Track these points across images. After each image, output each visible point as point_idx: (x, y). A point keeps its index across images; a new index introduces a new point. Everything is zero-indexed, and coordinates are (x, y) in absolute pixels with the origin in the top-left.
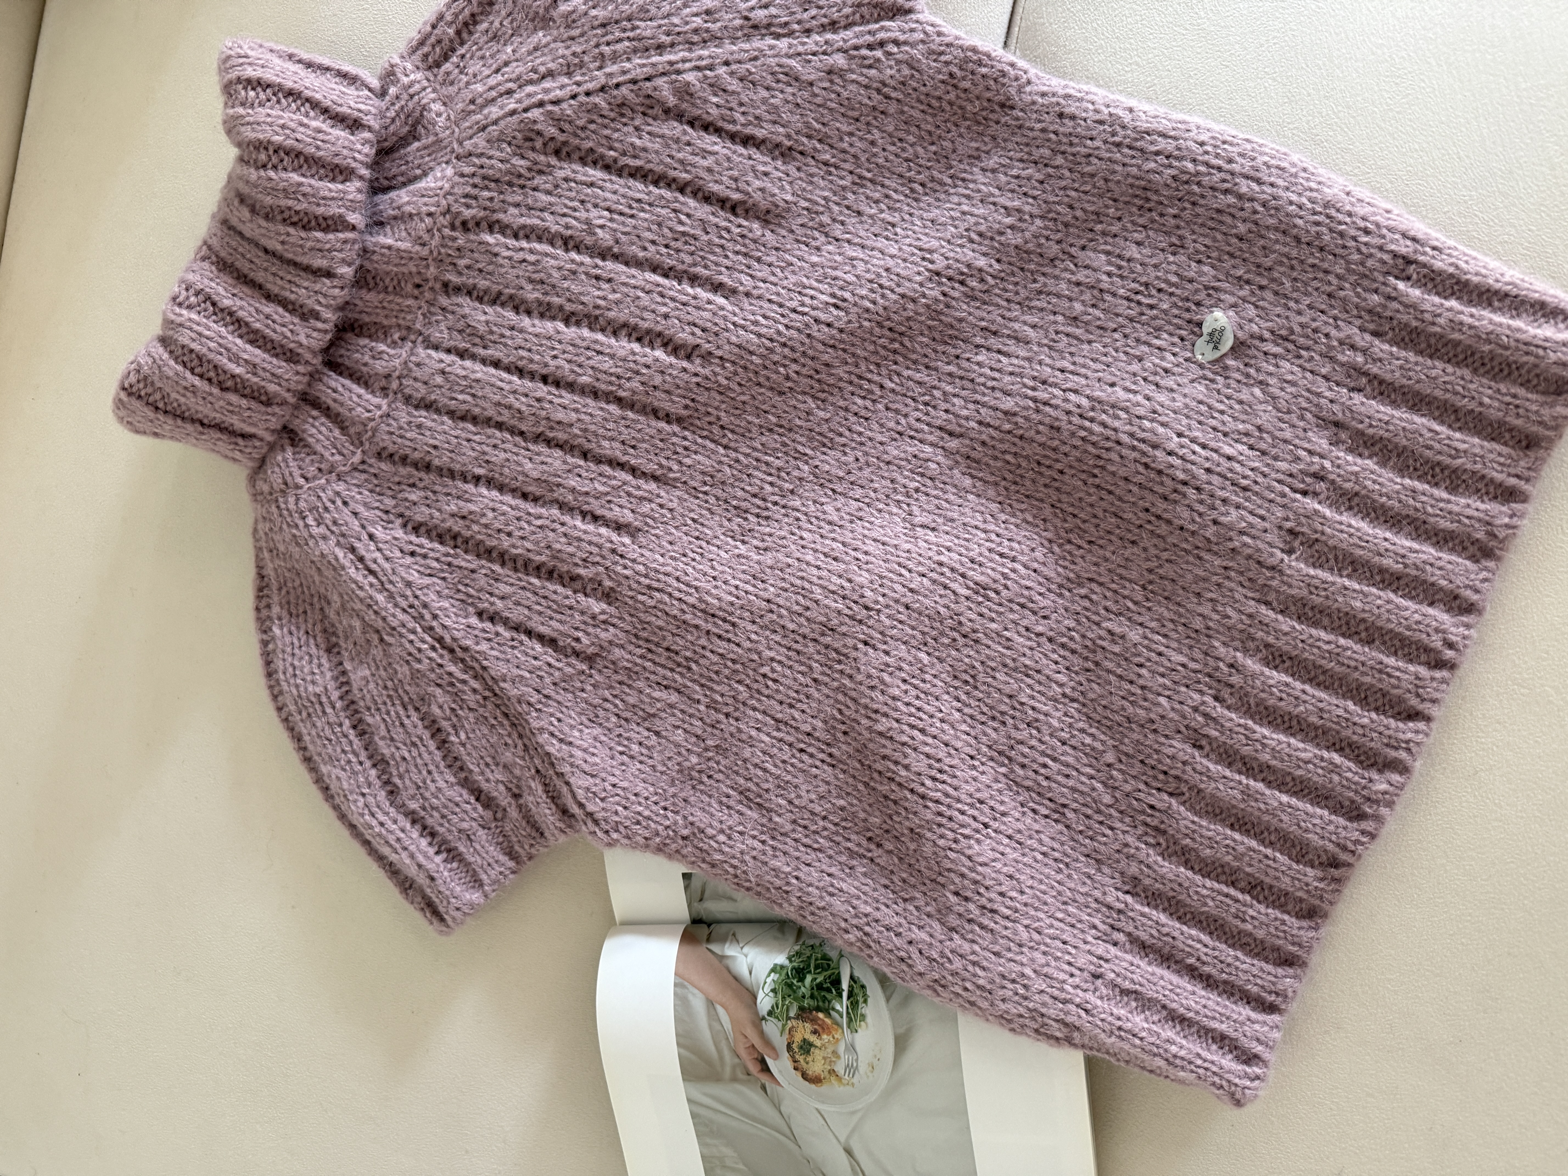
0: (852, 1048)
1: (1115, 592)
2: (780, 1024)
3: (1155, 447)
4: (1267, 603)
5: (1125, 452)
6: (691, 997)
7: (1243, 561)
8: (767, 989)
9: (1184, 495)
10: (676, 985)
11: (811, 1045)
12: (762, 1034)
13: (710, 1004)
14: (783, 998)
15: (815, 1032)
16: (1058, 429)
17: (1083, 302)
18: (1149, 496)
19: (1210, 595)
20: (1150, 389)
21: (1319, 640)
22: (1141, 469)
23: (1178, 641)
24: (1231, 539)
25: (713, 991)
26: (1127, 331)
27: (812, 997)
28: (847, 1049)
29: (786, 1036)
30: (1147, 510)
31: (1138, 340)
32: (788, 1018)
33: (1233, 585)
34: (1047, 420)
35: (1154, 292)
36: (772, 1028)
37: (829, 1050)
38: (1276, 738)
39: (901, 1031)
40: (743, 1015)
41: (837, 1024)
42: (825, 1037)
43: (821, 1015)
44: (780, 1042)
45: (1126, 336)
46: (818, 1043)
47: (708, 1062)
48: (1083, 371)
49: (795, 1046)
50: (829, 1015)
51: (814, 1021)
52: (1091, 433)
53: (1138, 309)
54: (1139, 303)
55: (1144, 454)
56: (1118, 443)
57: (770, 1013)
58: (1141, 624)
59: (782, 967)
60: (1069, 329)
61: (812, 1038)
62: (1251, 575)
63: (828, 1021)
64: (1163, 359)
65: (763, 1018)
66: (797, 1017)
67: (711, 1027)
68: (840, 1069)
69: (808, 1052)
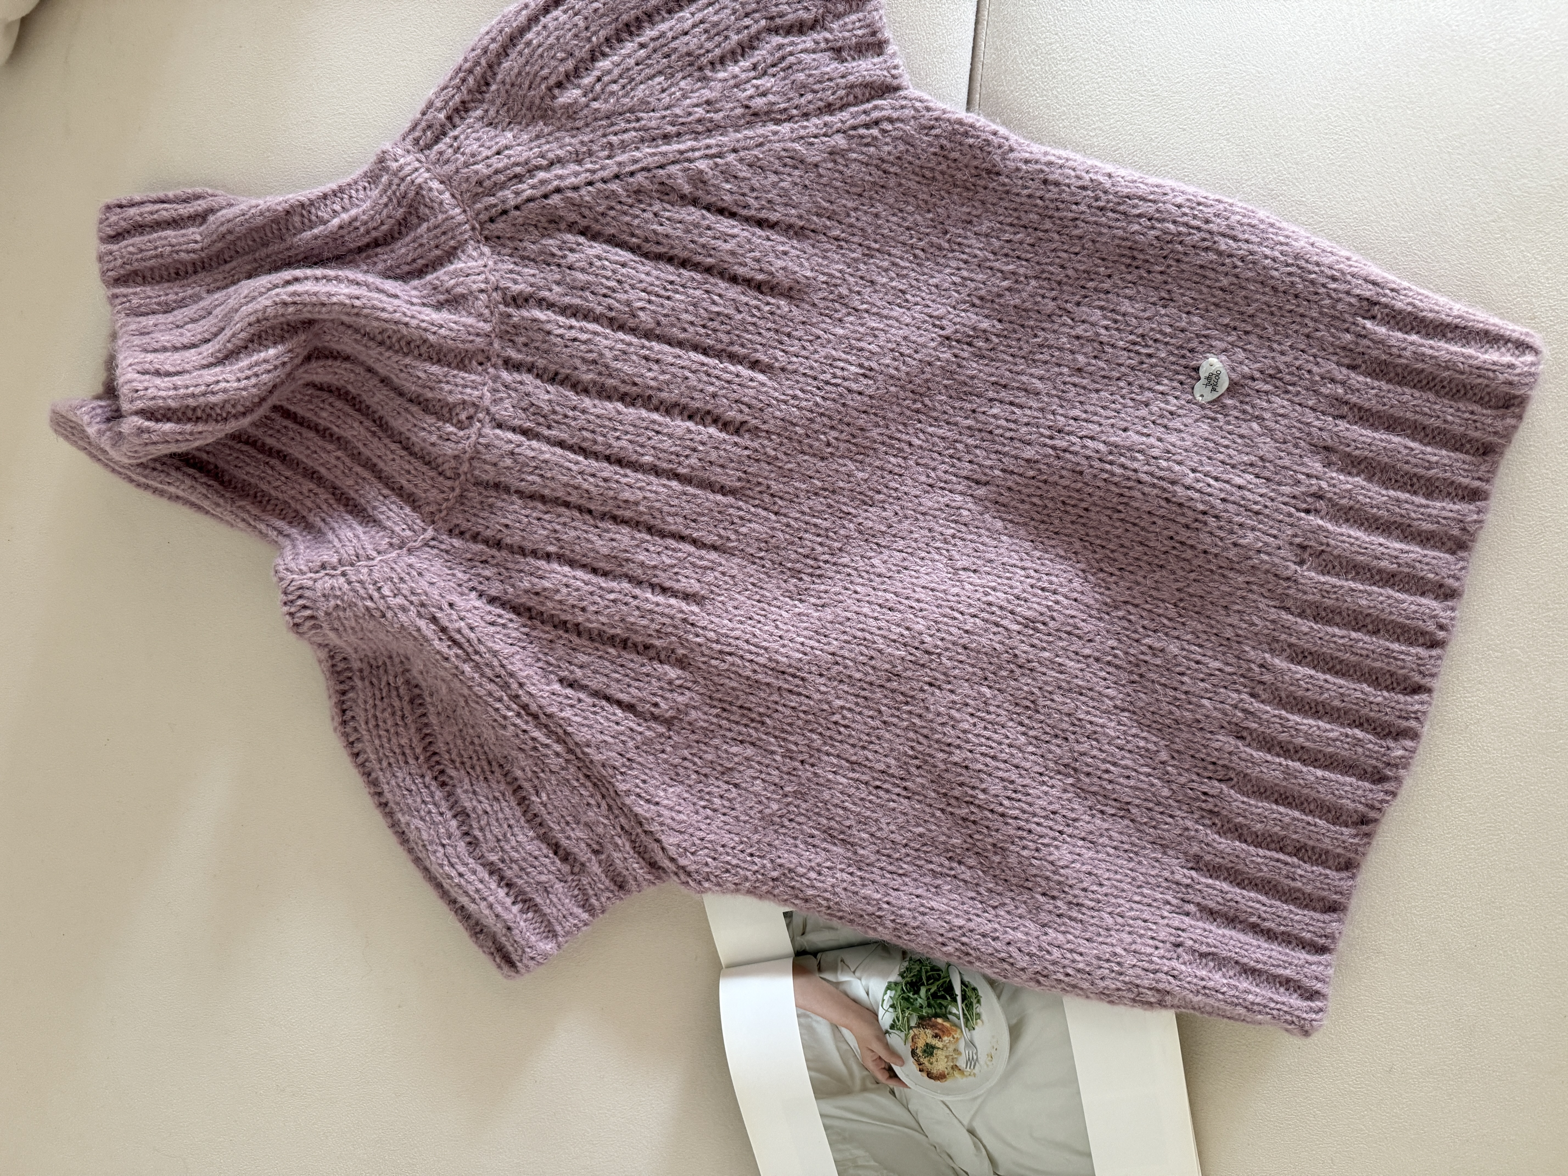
0: (971, 1043)
1: (1150, 611)
2: (903, 1035)
3: (1173, 483)
4: (1287, 609)
5: (1147, 490)
6: (815, 1025)
7: (1263, 576)
8: (886, 1005)
9: (1205, 523)
10: (798, 1016)
11: (933, 1047)
12: (887, 1047)
13: (835, 1028)
14: (903, 1011)
15: (936, 1036)
16: (1081, 473)
17: (1085, 354)
18: (1174, 527)
19: (1236, 607)
20: (1159, 431)
21: (1334, 636)
22: (1163, 503)
23: (1213, 650)
24: (1250, 558)
25: (836, 1015)
26: (1131, 379)
27: (929, 1005)
28: (966, 1045)
29: (909, 1043)
30: (1172, 538)
31: (1141, 387)
32: (910, 1028)
33: (1255, 597)
34: (1069, 465)
35: (1151, 343)
36: (896, 1040)
37: (951, 1049)
38: (1307, 723)
39: (1014, 1021)
40: (867, 1032)
41: (955, 1025)
42: (945, 1038)
43: (940, 1020)
44: (904, 1050)
45: (1129, 384)
46: (940, 1044)
47: (839, 1079)
48: (1095, 418)
49: (918, 1051)
50: (947, 1019)
51: (934, 1026)
52: (1113, 474)
53: (1138, 358)
54: (1138, 353)
55: (1164, 490)
56: (1140, 482)
57: (892, 1027)
58: (1178, 638)
59: (896, 984)
60: (1076, 380)
61: (934, 1042)
62: (1270, 586)
63: (947, 1024)
64: (1167, 402)
65: (887, 1032)
66: (918, 1026)
67: (838, 1049)
68: (961, 1063)
69: (931, 1054)
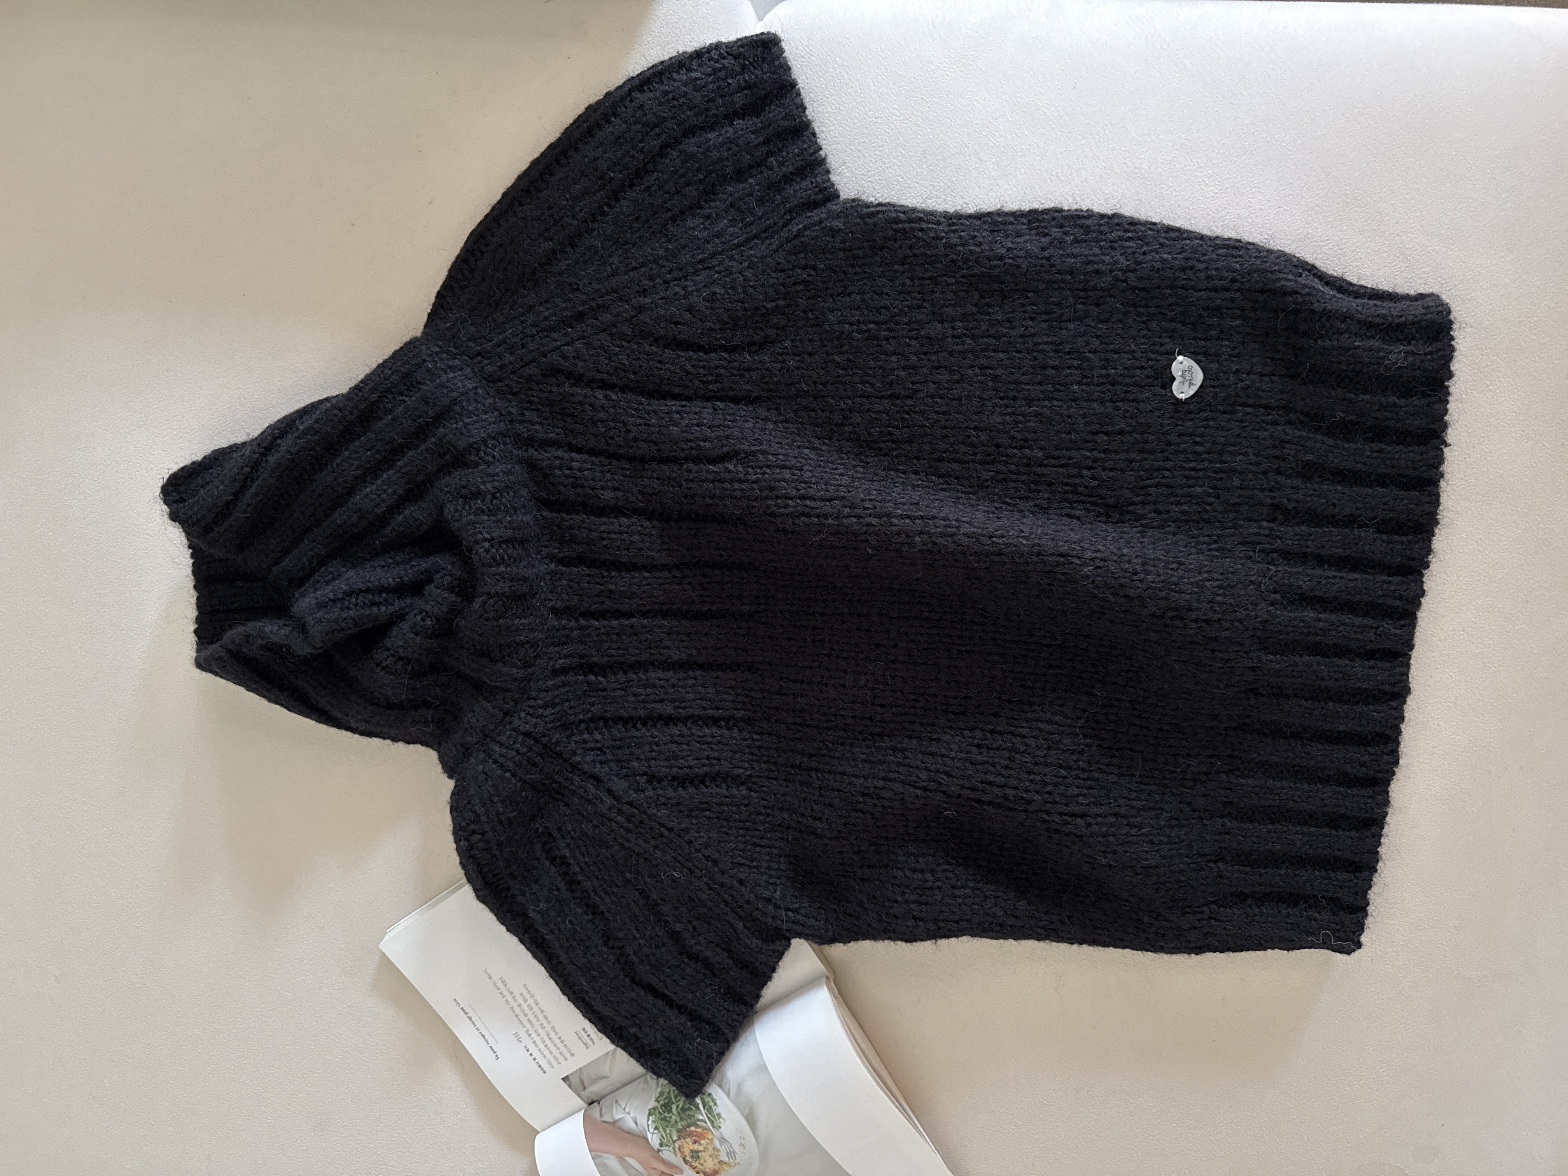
0: (723, 1140)
2: (671, 1149)
8: (651, 1129)
10: (593, 1158)
11: (698, 1152)
12: (663, 1161)
13: (621, 1159)
15: (695, 1142)
25: (619, 1149)
28: (720, 1142)
29: (679, 1154)
32: (674, 1142)
36: (667, 1154)
37: (711, 1149)
39: (747, 1111)
40: (646, 1155)
41: (706, 1129)
42: (703, 1142)
43: (693, 1129)
44: (677, 1160)
46: (701, 1148)
49: (688, 1158)
50: (698, 1126)
51: (690, 1134)
59: (653, 1109)
61: (696, 1147)
63: (699, 1130)
65: (659, 1150)
66: (679, 1139)
68: (724, 1158)
69: (698, 1157)
